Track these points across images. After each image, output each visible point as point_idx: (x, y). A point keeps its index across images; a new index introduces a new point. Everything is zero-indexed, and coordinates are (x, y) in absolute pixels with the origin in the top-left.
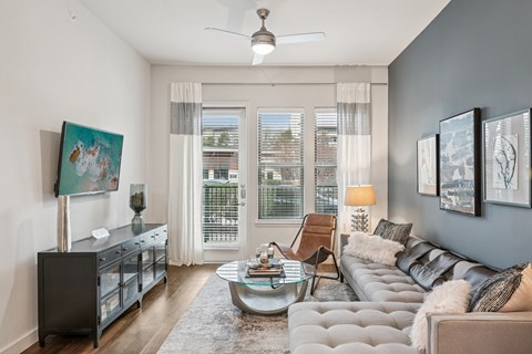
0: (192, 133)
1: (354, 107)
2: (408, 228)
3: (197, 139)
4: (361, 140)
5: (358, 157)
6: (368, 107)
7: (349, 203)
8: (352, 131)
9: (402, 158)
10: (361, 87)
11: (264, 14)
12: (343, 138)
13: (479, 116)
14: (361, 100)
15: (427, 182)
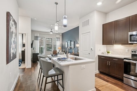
0: (38, 40)
1: (58, 38)
2: (65, 51)
3: (38, 41)
4: (59, 42)
5: (58, 44)
6: (60, 38)
7: (58, 49)
8: (58, 41)
9: (64, 44)
10: (59, 36)
11: (51, 29)
12: (57, 41)
13: (71, 41)
14: (59, 37)
15: (66, 46)
